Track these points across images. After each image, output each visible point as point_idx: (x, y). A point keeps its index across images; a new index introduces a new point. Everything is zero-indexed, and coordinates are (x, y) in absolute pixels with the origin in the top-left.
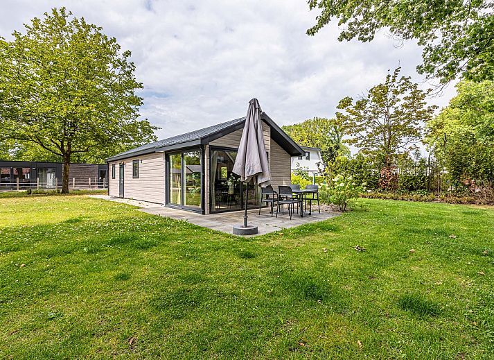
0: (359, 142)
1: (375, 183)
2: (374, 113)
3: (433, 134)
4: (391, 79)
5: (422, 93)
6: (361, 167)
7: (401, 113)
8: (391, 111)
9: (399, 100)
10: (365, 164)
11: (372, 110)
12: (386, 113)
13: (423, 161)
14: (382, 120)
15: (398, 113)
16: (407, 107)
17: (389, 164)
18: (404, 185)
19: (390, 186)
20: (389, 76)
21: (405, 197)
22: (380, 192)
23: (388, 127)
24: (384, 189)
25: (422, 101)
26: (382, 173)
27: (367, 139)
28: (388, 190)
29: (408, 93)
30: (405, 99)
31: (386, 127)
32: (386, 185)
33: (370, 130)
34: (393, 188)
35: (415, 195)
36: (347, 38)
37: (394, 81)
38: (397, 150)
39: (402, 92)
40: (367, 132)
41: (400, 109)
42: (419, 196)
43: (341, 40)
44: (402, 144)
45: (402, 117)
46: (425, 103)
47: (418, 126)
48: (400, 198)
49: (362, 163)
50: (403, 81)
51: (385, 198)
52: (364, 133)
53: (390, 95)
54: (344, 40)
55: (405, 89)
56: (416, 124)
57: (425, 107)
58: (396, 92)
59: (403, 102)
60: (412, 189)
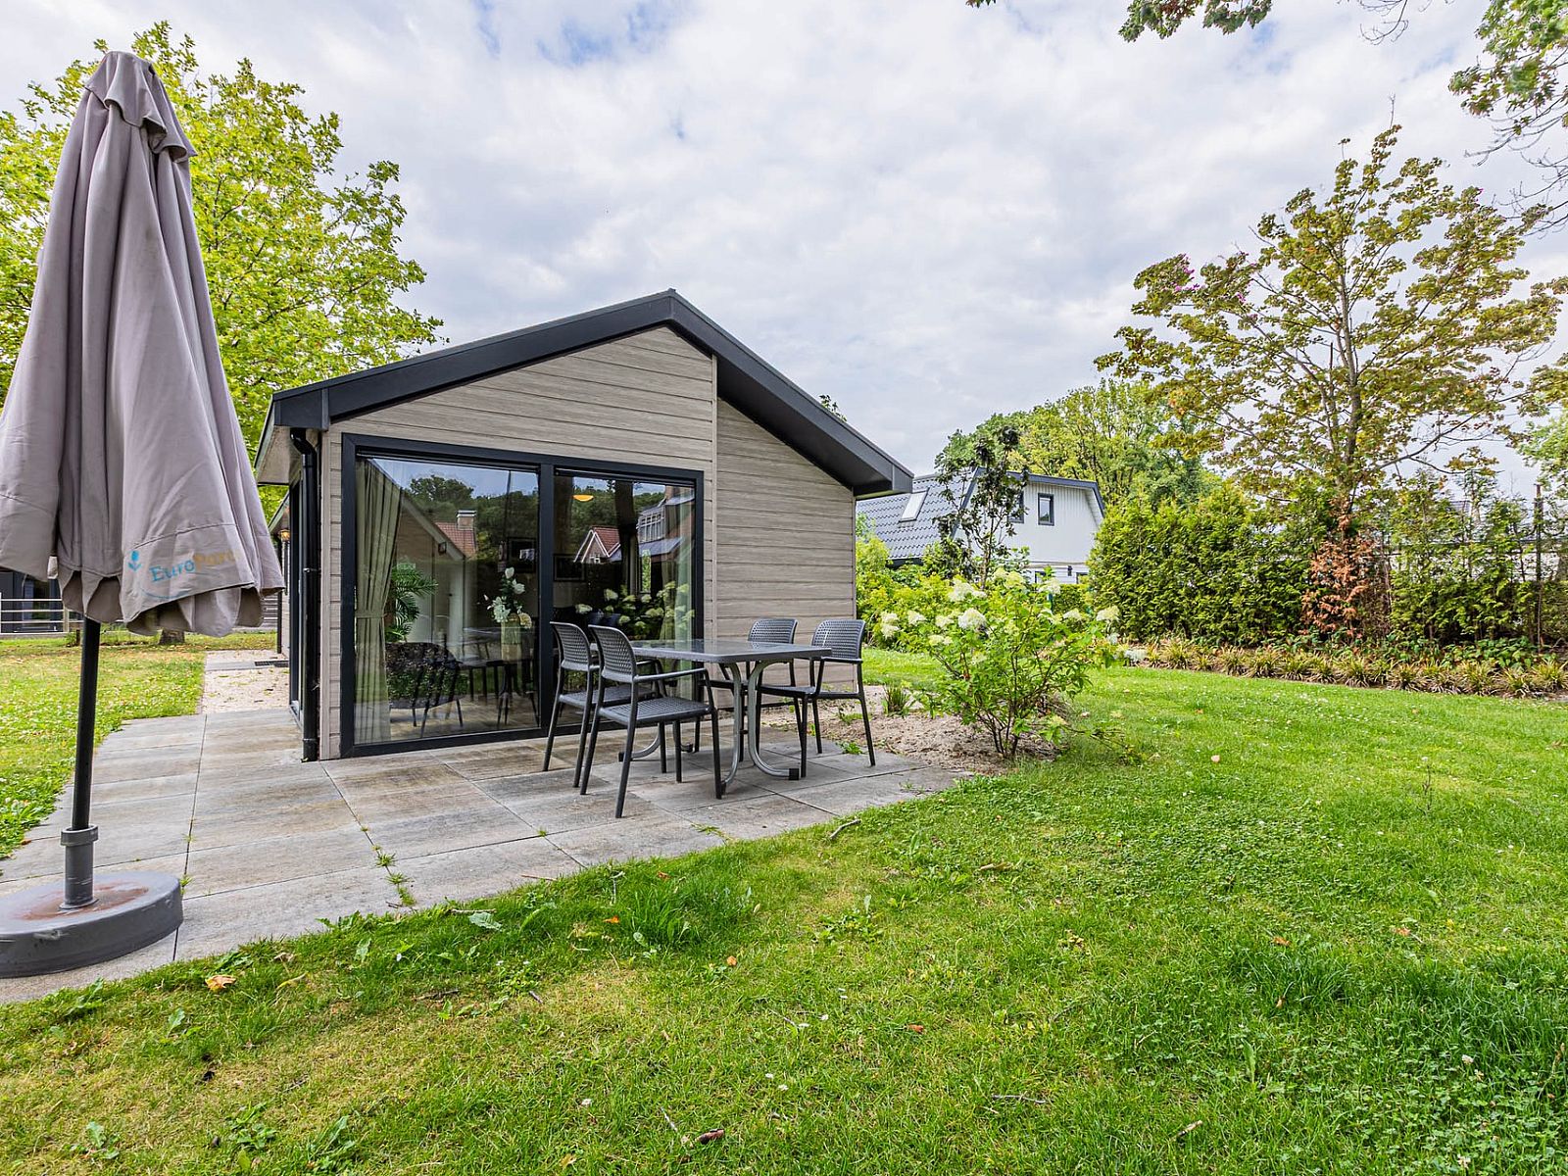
0: (1229, 445)
1: (1287, 611)
2: (1290, 324)
3: (1555, 397)
4: (1357, 178)
5: (1503, 228)
6: (1227, 546)
7: (1408, 321)
8: (1363, 312)
9: (1396, 265)
10: (1248, 533)
11: (1278, 312)
12: (1340, 322)
13: (1504, 514)
14: (1322, 352)
15: (1394, 321)
16: (1434, 292)
17: (1350, 531)
18: (1414, 618)
19: (1355, 623)
20: (1345, 169)
21: (1419, 672)
22: (1307, 647)
23: (1348, 377)
24: (1323, 637)
25: (1503, 266)
26: (1319, 566)
27: (1257, 429)
28: (1344, 640)
29: (1436, 233)
30: (1426, 258)
31: (1338, 376)
32: (1334, 618)
33: (1273, 395)
34: (1365, 630)
35: (1466, 664)
36: (1155, 22)
37: (1371, 184)
38: (1390, 470)
39: (1411, 235)
40: (1260, 405)
41: (1402, 302)
42: (1486, 667)
43: (1131, 33)
44: (1412, 447)
45: (1417, 337)
46: (1521, 275)
47: (1484, 369)
48: (1394, 675)
49: (1232, 527)
50: (1410, 181)
51: (1328, 676)
52: (1245, 411)
53: (1353, 247)
54: (1148, 34)
55: (1421, 217)
56: (1479, 359)
57: (1520, 293)
58: (1382, 234)
59: (1414, 274)
60: (1452, 635)
